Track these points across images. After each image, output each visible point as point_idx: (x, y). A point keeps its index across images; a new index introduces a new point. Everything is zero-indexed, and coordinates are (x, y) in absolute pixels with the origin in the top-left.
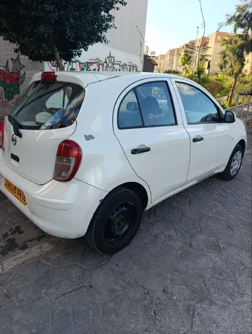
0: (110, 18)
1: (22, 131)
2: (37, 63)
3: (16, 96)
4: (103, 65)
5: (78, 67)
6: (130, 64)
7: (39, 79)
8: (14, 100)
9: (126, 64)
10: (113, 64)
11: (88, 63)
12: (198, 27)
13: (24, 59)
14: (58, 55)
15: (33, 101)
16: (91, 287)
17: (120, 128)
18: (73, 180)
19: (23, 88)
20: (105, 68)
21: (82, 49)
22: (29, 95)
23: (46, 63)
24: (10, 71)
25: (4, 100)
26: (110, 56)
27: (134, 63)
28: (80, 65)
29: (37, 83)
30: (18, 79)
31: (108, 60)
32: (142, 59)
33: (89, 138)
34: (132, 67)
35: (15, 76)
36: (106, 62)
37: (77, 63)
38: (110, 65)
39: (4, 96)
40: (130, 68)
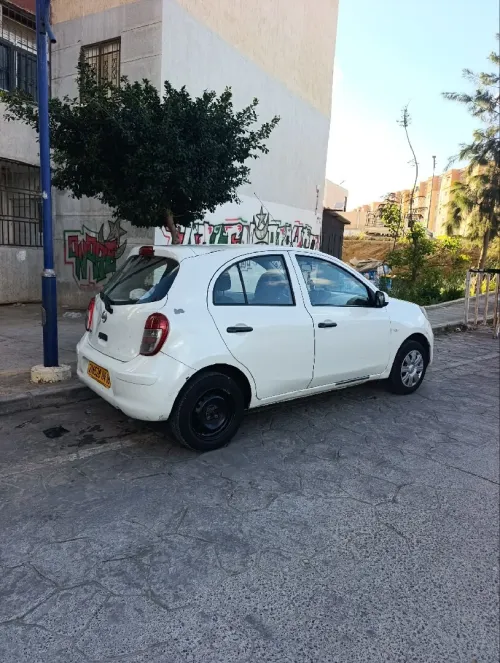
0: (245, 171)
1: (113, 307)
2: (144, 229)
3: (109, 275)
4: (248, 227)
5: (207, 231)
6: (297, 224)
7: (137, 253)
8: (107, 280)
9: (290, 225)
10: (267, 224)
11: (223, 225)
12: (434, 157)
13: (126, 224)
14: (171, 219)
15: (130, 276)
16: (170, 474)
17: (215, 304)
18: (159, 353)
19: (119, 263)
20: (252, 230)
21: (207, 211)
22: (125, 270)
23: (157, 229)
24: (105, 238)
25: (92, 280)
26: (262, 213)
27: (304, 222)
28: (210, 229)
29: (135, 257)
30: (114, 250)
31: (257, 220)
32: (320, 215)
33: (179, 311)
34: (301, 229)
35: (110, 246)
36: (254, 223)
37: (206, 225)
38: (262, 226)
39: (92, 277)
40: (298, 230)
